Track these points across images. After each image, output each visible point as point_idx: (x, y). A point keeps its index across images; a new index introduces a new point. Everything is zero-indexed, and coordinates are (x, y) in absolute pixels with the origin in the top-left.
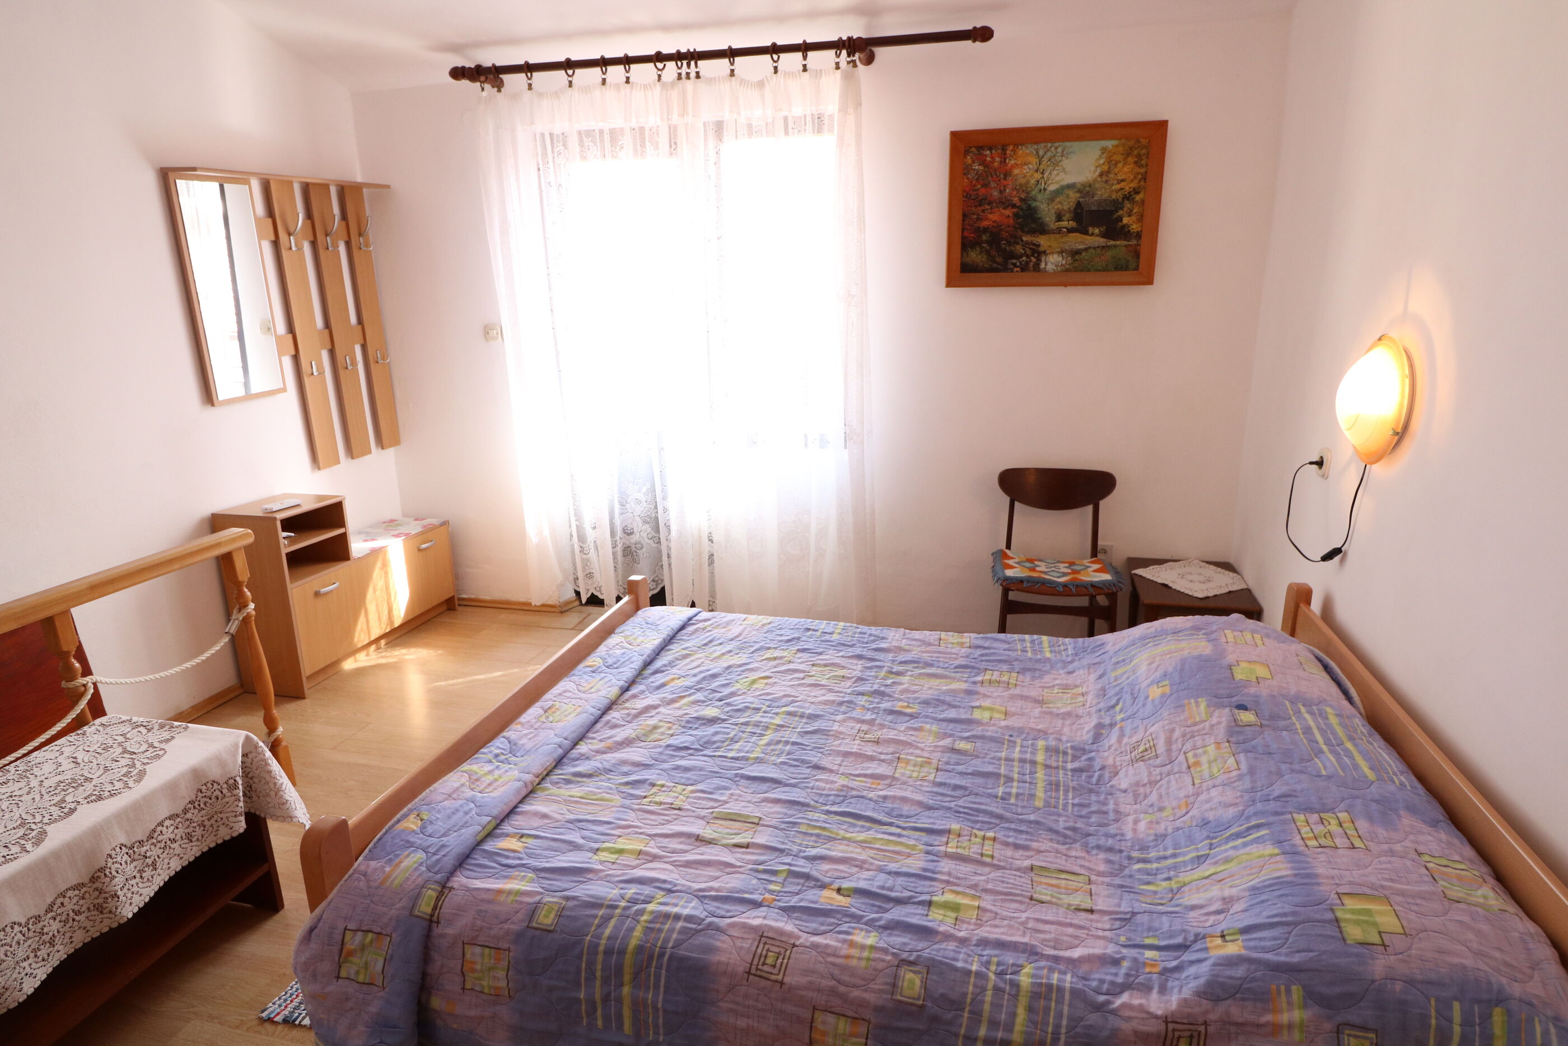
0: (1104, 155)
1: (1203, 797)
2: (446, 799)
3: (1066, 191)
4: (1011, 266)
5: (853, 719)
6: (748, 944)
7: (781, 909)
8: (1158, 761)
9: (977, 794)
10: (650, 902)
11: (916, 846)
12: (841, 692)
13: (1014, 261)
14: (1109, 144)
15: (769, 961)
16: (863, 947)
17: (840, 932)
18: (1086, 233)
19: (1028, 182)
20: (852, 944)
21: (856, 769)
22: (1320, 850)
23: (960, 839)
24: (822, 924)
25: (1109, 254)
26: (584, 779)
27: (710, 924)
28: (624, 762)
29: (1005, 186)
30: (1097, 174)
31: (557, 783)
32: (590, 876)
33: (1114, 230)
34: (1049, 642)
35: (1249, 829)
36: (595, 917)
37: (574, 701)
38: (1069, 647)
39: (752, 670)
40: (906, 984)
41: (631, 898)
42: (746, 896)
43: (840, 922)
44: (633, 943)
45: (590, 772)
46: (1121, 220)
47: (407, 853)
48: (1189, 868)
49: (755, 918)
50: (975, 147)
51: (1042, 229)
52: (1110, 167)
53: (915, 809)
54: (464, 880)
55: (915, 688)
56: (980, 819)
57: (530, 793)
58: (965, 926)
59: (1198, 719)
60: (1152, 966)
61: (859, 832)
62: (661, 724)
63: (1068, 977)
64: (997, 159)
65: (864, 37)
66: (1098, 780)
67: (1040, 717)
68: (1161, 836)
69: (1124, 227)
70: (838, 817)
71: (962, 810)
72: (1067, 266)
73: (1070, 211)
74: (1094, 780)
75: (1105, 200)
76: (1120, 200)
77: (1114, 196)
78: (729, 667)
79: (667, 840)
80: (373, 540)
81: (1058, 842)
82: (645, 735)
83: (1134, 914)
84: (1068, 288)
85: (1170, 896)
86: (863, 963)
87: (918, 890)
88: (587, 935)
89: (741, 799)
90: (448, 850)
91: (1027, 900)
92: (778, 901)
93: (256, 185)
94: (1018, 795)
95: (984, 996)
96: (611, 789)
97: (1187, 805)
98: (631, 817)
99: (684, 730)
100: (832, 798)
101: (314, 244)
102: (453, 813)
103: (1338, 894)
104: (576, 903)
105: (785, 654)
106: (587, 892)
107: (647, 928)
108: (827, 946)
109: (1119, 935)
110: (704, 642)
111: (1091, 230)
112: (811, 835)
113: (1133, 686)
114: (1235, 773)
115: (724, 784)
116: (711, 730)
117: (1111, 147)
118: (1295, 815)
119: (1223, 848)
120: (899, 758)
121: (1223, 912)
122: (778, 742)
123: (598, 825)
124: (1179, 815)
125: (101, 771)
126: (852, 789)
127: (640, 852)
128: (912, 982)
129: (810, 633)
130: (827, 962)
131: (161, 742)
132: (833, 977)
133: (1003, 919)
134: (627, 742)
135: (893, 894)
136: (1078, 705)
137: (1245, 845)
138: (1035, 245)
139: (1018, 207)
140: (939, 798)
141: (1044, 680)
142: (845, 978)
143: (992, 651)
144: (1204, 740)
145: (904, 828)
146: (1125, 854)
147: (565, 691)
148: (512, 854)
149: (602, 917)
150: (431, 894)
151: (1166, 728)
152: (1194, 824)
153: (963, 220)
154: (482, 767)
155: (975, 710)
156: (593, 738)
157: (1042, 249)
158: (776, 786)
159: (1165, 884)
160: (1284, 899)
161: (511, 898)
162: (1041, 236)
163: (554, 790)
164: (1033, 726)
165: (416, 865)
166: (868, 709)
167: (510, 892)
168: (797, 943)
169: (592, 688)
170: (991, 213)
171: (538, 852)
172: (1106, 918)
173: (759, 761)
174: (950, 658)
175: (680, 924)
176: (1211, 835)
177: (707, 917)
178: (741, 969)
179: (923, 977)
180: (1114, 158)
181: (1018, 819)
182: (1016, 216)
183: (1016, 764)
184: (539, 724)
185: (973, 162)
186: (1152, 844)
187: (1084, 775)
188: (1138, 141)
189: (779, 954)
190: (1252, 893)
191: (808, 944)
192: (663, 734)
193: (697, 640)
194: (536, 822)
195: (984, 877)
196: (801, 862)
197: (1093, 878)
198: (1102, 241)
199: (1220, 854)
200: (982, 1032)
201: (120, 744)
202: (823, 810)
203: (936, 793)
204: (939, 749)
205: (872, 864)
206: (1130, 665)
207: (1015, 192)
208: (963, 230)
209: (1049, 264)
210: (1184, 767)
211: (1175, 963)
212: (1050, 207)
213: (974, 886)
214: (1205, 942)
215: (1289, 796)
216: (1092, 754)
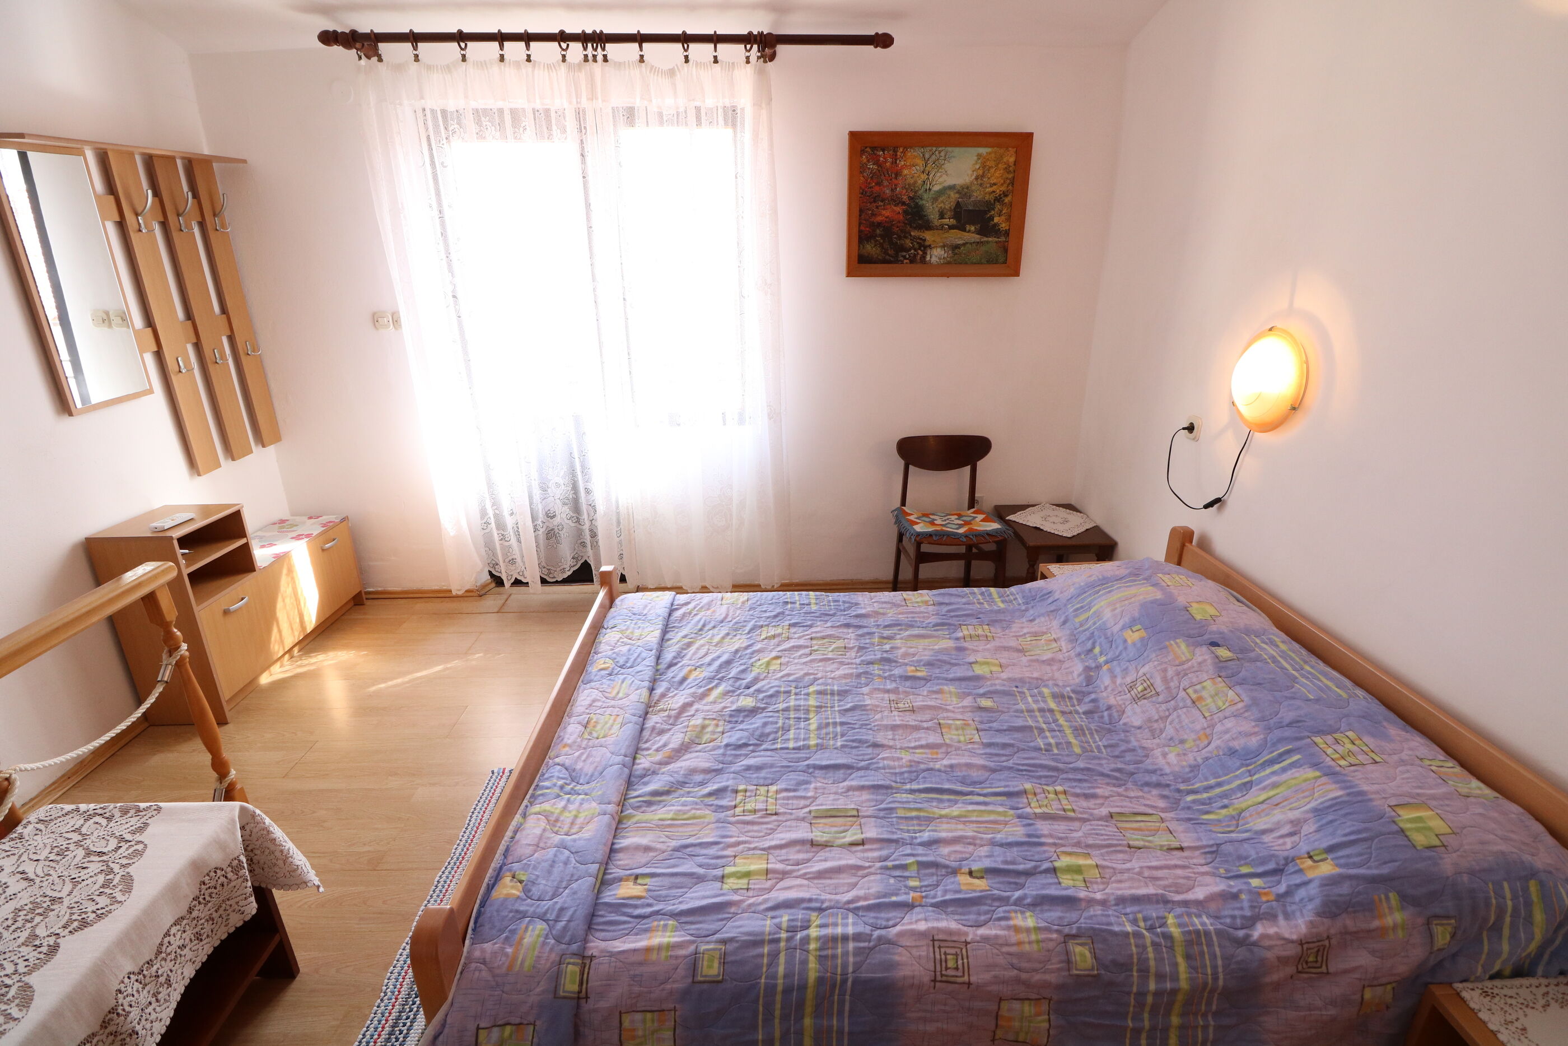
0: (979, 161)
1: (1219, 728)
2: (535, 851)
3: (948, 192)
4: (902, 258)
5: (879, 689)
6: (924, 951)
7: (933, 905)
8: (1161, 698)
9: (1023, 750)
10: (808, 927)
11: (1006, 812)
12: (852, 664)
13: (904, 254)
14: (983, 151)
15: (951, 964)
16: (1028, 930)
17: (1000, 919)
18: (964, 230)
19: (915, 182)
20: (1017, 929)
21: (910, 741)
22: (1352, 768)
23: (1038, 797)
24: (979, 914)
25: (983, 249)
26: (664, 798)
27: (880, 938)
28: (693, 771)
29: (896, 185)
30: (973, 177)
31: (639, 807)
32: (733, 910)
33: (987, 228)
34: (998, 593)
35: (1281, 755)
36: (762, 956)
37: (609, 711)
38: (1017, 596)
39: (759, 651)
40: (1078, 958)
41: (788, 927)
42: (894, 899)
43: (993, 908)
44: (812, 976)
45: (666, 789)
46: (993, 220)
47: (523, 926)
48: (1239, 795)
49: (919, 922)
50: (870, 148)
51: (928, 226)
52: (984, 173)
53: (985, 774)
54: (603, 945)
55: (912, 651)
56: (1041, 774)
57: (619, 824)
58: (1095, 886)
59: (1184, 659)
60: (1266, 894)
61: (949, 807)
62: (707, 722)
63: (1205, 919)
64: (890, 160)
65: (774, 33)
66: (1110, 719)
67: (1029, 666)
68: (1195, 766)
69: (995, 225)
70: (923, 795)
71: (1021, 768)
72: (949, 259)
73: (951, 210)
74: (1106, 719)
75: (980, 201)
76: (992, 201)
77: (987, 198)
78: (737, 651)
79: (784, 851)
80: (271, 545)
81: (1114, 785)
82: (697, 737)
83: (1218, 845)
84: (953, 278)
85: (1234, 822)
86: (1035, 947)
87: (1036, 857)
88: (760, 978)
89: (826, 791)
90: (569, 913)
91: (1128, 849)
92: (926, 897)
93: (90, 155)
94: (1058, 744)
95: (1147, 953)
96: (696, 804)
97: (1207, 736)
98: (735, 834)
99: (731, 726)
100: (906, 775)
101: (164, 225)
102: (552, 866)
103: (1390, 806)
104: (736, 945)
105: (779, 631)
106: (741, 930)
107: (820, 956)
108: (997, 937)
109: (1217, 868)
110: (699, 627)
111: (968, 227)
112: (912, 818)
113: (1103, 629)
114: (1240, 705)
115: (802, 778)
116: (757, 721)
117: (985, 154)
118: (1313, 738)
119: (1263, 774)
120: (940, 724)
121: (1295, 834)
122: (827, 725)
123: (705, 848)
124: (1202, 745)
125: (68, 886)
126: (919, 762)
127: (767, 872)
128: (1082, 955)
129: (789, 606)
130: (1003, 953)
131: (133, 833)
132: (1013, 966)
133: (1122, 872)
134: (684, 749)
135: (1021, 867)
136: (1055, 650)
137: (1284, 770)
138: (921, 239)
139: (907, 205)
140: (996, 759)
141: (1013, 630)
142: (1025, 965)
143: (954, 607)
144: (1197, 677)
145: (985, 795)
146: (1172, 787)
147: (594, 701)
148: (639, 902)
149: (769, 955)
150: (572, 969)
151: (1159, 668)
152: (1221, 753)
153: (860, 216)
154: (554, 804)
155: (973, 665)
156: (648, 749)
157: (927, 243)
158: (849, 771)
159: (1224, 812)
160: (1351, 817)
161: (664, 954)
162: (927, 232)
163: (639, 816)
164: (1028, 675)
165: (542, 939)
166: (885, 678)
167: (660, 948)
168: (969, 939)
169: (618, 693)
170: (884, 209)
171: (664, 893)
172: (1197, 853)
173: (820, 747)
174: (924, 617)
175: (851, 945)
176: (1244, 762)
177: (872, 931)
178: (927, 979)
179: (1090, 948)
180: (988, 163)
181: (1070, 768)
182: (905, 212)
183: (1037, 714)
184: (585, 742)
185: (868, 161)
186: (1190, 775)
187: (1096, 716)
188: (1007, 151)
189: (956, 954)
190: (1316, 814)
191: (979, 939)
192: (713, 733)
193: (690, 626)
194: (642, 858)
195: (1080, 832)
196: (920, 850)
197: (1163, 815)
198: (977, 237)
199: (1265, 781)
200: (1152, 986)
201: (78, 844)
202: (906, 790)
203: (991, 754)
204: (968, 710)
205: (982, 839)
206: (1091, 612)
207: (904, 191)
208: (860, 224)
209: (933, 257)
210: (1189, 702)
211: (1282, 888)
212: (935, 206)
213: (1078, 844)
214: (1296, 865)
215: (1298, 721)
216: (1093, 696)
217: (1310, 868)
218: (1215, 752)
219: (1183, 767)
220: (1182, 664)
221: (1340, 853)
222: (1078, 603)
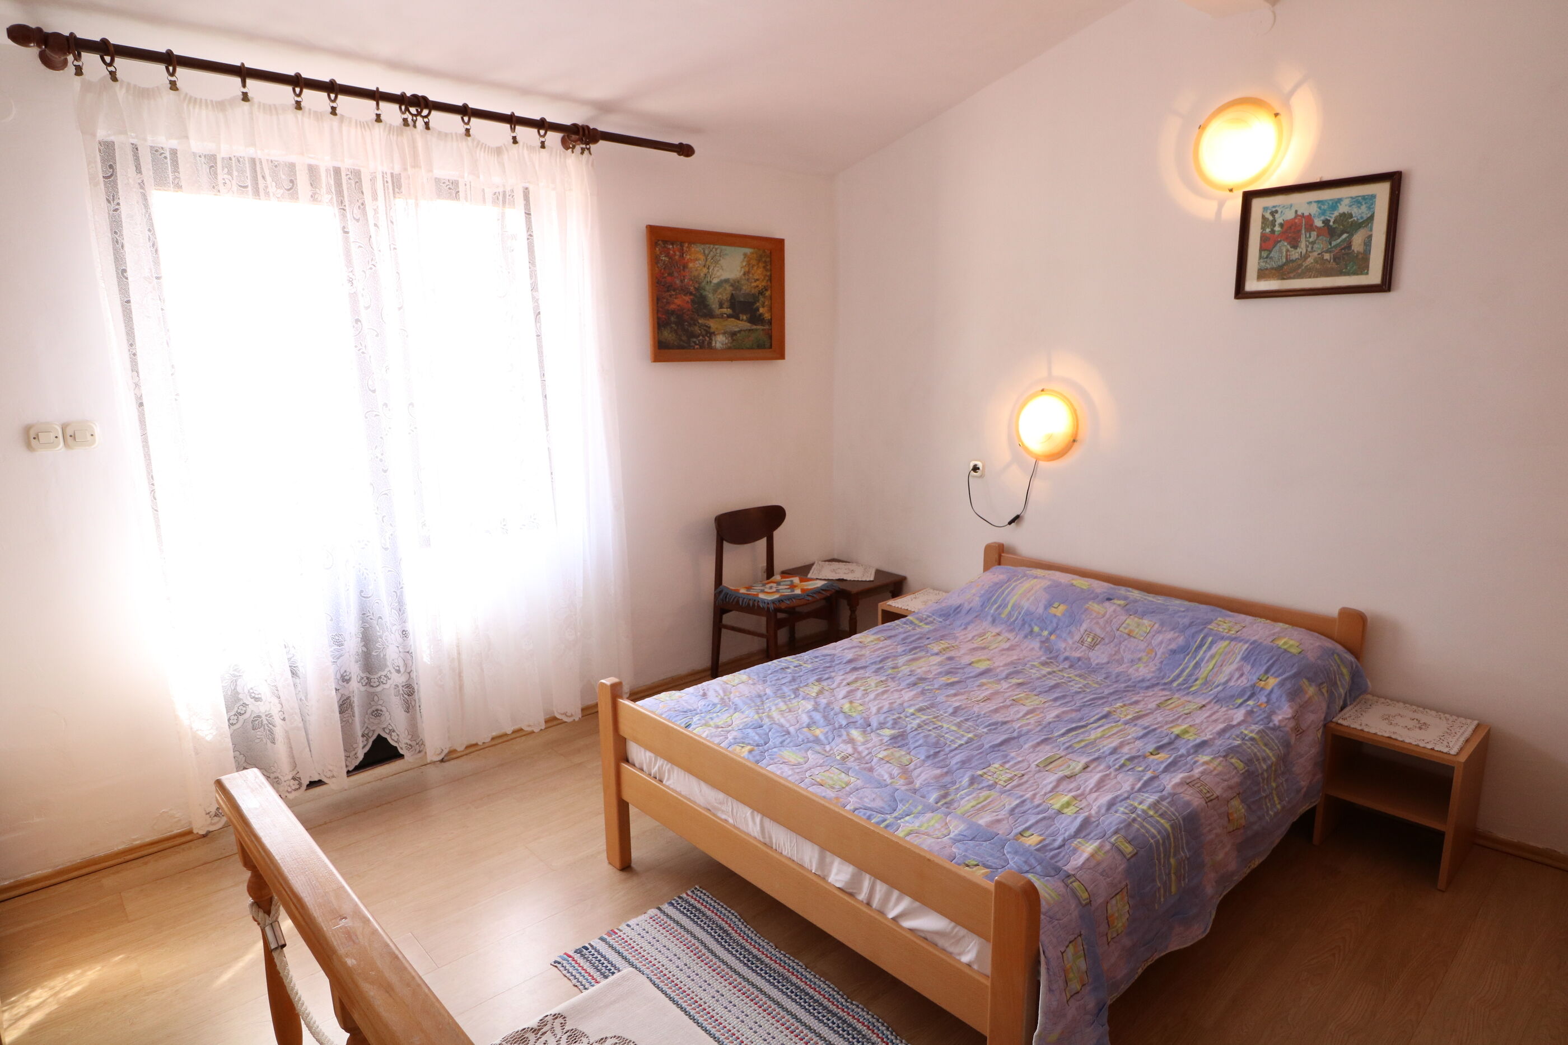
0: (746, 259)
1: (1154, 643)
3: (724, 285)
4: (693, 344)
6: (1190, 791)
7: (1163, 772)
9: (1074, 695)
10: (1136, 807)
11: (1116, 724)
13: (695, 340)
14: (748, 251)
16: (1209, 762)
17: (1194, 764)
18: (738, 319)
19: (699, 275)
20: (1206, 764)
21: (1015, 714)
23: (1118, 712)
24: (1184, 766)
25: (753, 336)
26: (950, 797)
27: (1168, 795)
28: (935, 779)
29: (684, 277)
30: (742, 273)
32: (1093, 820)
33: (755, 319)
35: (1201, 641)
36: (1138, 830)
40: (1236, 765)
41: (1128, 811)
42: (1144, 778)
43: (1184, 761)
44: (1167, 826)
45: (941, 793)
46: (759, 310)
48: (1198, 671)
49: (1171, 781)
50: (662, 241)
51: (710, 315)
52: (749, 269)
53: (1077, 714)
55: (923, 669)
58: (1202, 734)
59: (1103, 613)
60: (1260, 705)
61: (1090, 734)
63: (1254, 726)
64: (678, 253)
66: (1087, 665)
67: (1003, 654)
68: (1160, 669)
69: (761, 315)
70: (1070, 735)
71: (1087, 703)
72: (729, 345)
73: (727, 301)
74: (1085, 665)
75: (748, 294)
76: (757, 295)
77: (753, 291)
79: (1062, 787)
81: (1137, 694)
82: (898, 762)
83: (1216, 696)
84: (734, 362)
85: (1209, 684)
86: (1219, 768)
87: (1163, 735)
88: (1149, 841)
89: (1024, 754)
91: (1187, 715)
92: (1154, 771)
94: (1083, 686)
95: (1253, 750)
96: (973, 791)
97: (1152, 650)
98: (1022, 793)
99: (905, 748)
100: (1045, 730)
103: (1271, 642)
104: (1121, 832)
105: (816, 687)
106: (1114, 823)
107: (1159, 816)
108: (1205, 770)
109: (1230, 705)
111: (741, 316)
112: (1085, 746)
113: (1029, 615)
114: (1157, 626)
115: (999, 754)
116: (916, 739)
117: (749, 253)
118: (1207, 628)
119: (1200, 655)
120: (1013, 700)
121: (1244, 674)
122: (958, 724)
123: (1022, 806)
124: (1153, 656)
126: (1039, 722)
127: (1073, 798)
128: (1236, 763)
130: (1214, 776)
132: (1223, 780)
133: (1200, 724)
134: (905, 771)
135: (1164, 742)
136: (1005, 640)
137: (1209, 648)
138: (707, 326)
139: (694, 295)
140: (1069, 705)
142: (1225, 777)
144: (1119, 620)
145: (1094, 722)
146: (1161, 683)
148: (1046, 842)
149: (1140, 828)
150: (1076, 885)
151: (1092, 624)
152: (1167, 656)
153: (657, 303)
155: (973, 665)
157: (712, 330)
158: (1016, 740)
159: (1198, 682)
160: (1261, 654)
161: (1100, 855)
162: (711, 320)
164: (1010, 659)
165: (1041, 880)
166: (939, 689)
167: (1094, 853)
168: (1196, 777)
170: (676, 298)
171: (1048, 832)
172: (1212, 704)
173: (977, 736)
174: (892, 649)
175: (1164, 804)
176: (1185, 654)
177: (1160, 794)
179: (1236, 758)
181: (1107, 694)
182: (693, 301)
183: (1049, 676)
185: (661, 253)
186: (1162, 673)
187: (1078, 666)
188: (764, 251)
189: (1201, 786)
190: (1245, 660)
191: (1200, 775)
194: (1004, 826)
195: (1159, 718)
196: (1115, 756)
197: (1175, 697)
198: (747, 325)
199: (1205, 657)
200: (1265, 767)
202: (1058, 736)
203: (1063, 704)
204: (1013, 688)
205: (1129, 739)
206: (1009, 607)
207: (691, 283)
208: (658, 311)
209: (718, 343)
210: (1127, 637)
211: (1264, 699)
212: (715, 296)
213: (1167, 723)
214: (1258, 687)
215: (1193, 622)
216: (1062, 658)
217: (1265, 685)
218: (1163, 656)
219: (1154, 672)
220: (1104, 616)
221: (1272, 672)
222: (992, 605)
